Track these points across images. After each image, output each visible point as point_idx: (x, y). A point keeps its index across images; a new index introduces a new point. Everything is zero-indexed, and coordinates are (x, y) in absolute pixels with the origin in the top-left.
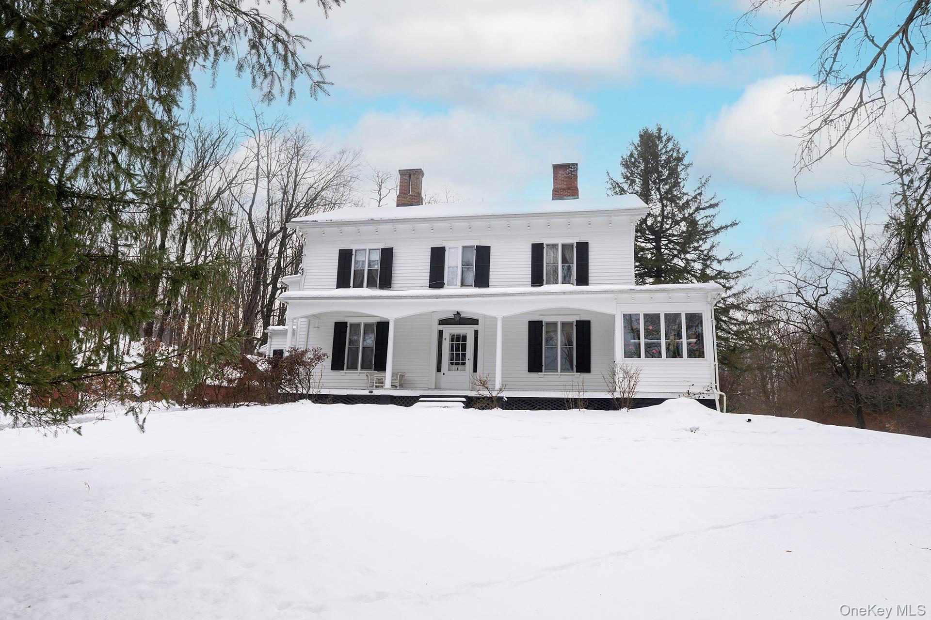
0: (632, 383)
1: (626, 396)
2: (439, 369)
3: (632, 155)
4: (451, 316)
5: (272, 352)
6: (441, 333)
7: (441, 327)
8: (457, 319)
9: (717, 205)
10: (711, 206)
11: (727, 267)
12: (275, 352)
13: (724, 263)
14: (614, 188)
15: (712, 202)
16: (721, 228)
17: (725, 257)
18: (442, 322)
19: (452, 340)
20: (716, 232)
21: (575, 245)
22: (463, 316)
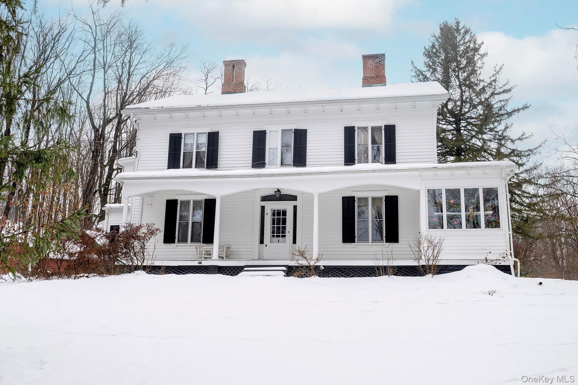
0: (436, 252)
1: (430, 263)
2: (262, 242)
3: (433, 46)
4: (272, 193)
5: (109, 227)
6: (263, 208)
7: (263, 203)
8: (278, 196)
9: (509, 90)
10: (505, 91)
11: (520, 146)
12: (112, 228)
13: (517, 142)
14: (418, 76)
15: (506, 88)
16: (514, 111)
17: (517, 137)
18: (265, 199)
19: (274, 215)
20: (509, 114)
21: (383, 128)
22: (283, 193)
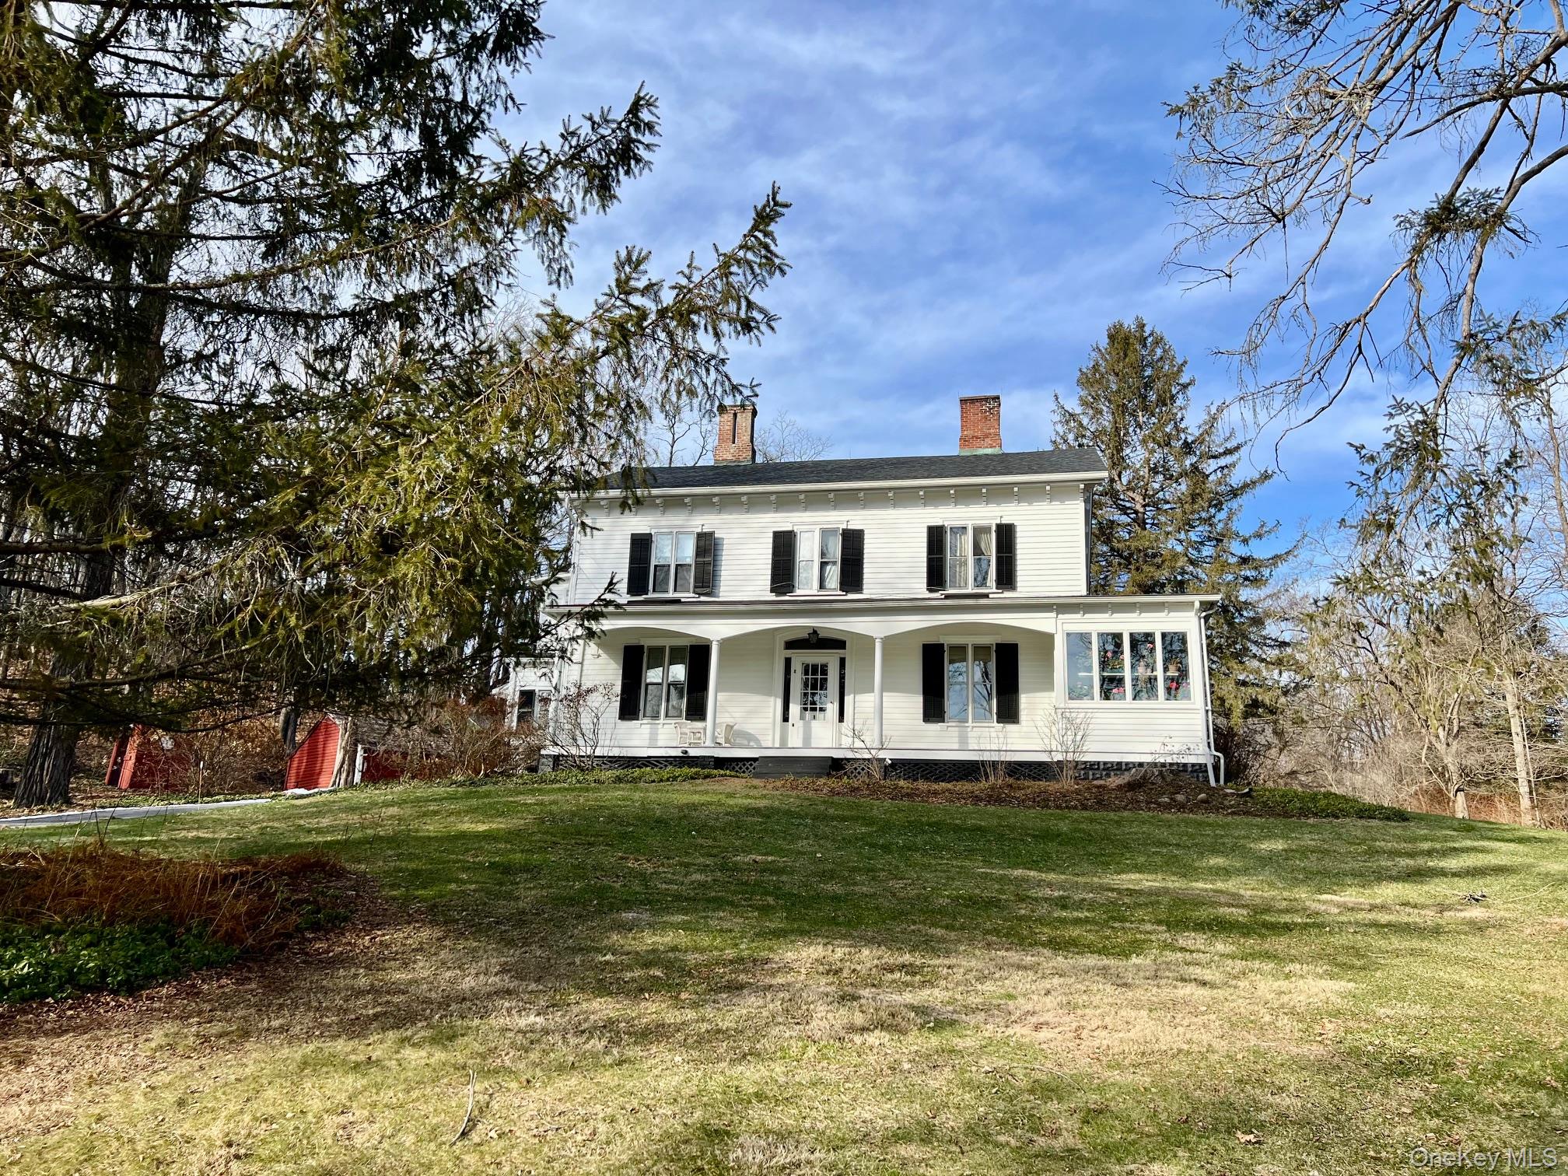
0: (1078, 738)
1: (1070, 757)
2: (786, 719)
3: (1096, 368)
4: (804, 635)
5: (518, 694)
6: (788, 661)
7: (789, 653)
8: (814, 640)
9: (1237, 448)
10: (1228, 452)
11: (1260, 550)
12: (523, 693)
13: (1253, 542)
14: (1067, 422)
15: (1229, 445)
16: (1246, 486)
17: (1251, 532)
18: (791, 645)
19: (806, 673)
20: (1234, 493)
21: (994, 528)
22: (822, 635)
